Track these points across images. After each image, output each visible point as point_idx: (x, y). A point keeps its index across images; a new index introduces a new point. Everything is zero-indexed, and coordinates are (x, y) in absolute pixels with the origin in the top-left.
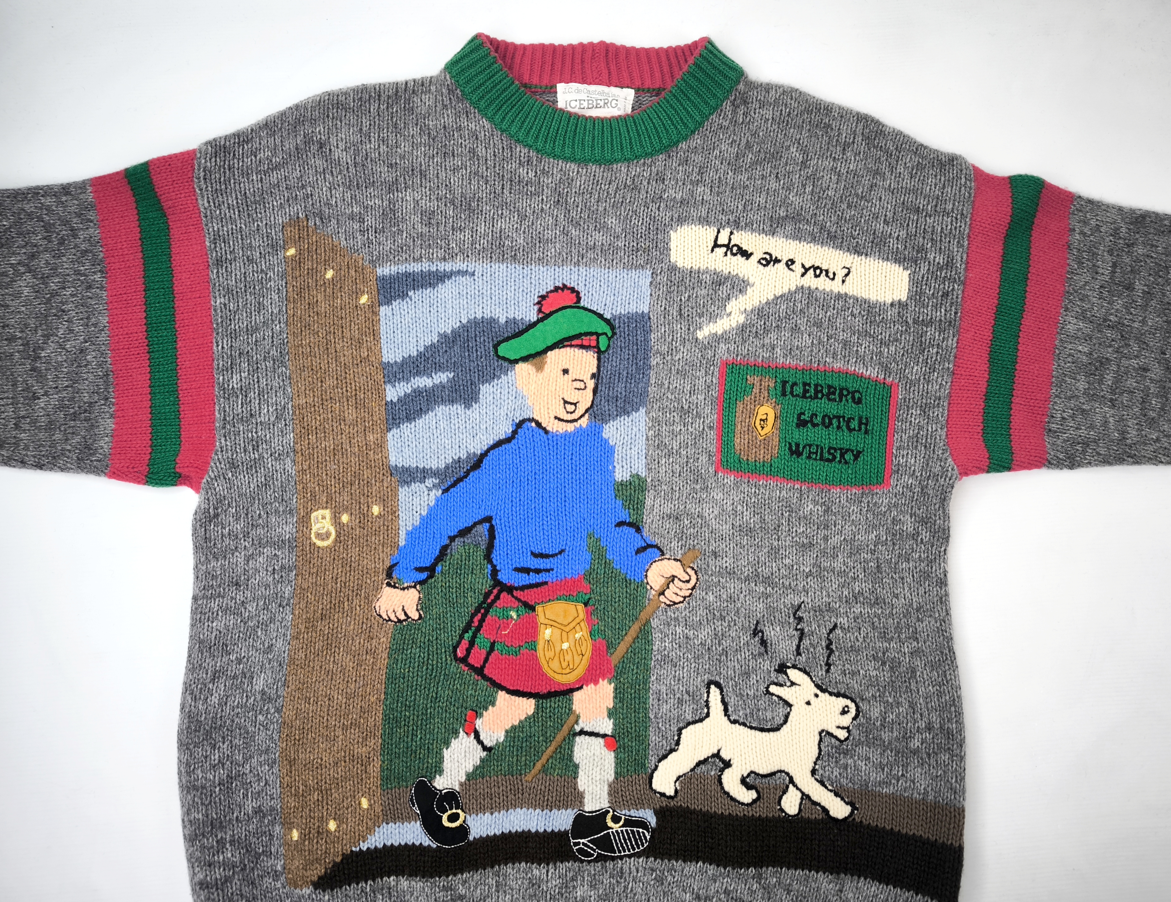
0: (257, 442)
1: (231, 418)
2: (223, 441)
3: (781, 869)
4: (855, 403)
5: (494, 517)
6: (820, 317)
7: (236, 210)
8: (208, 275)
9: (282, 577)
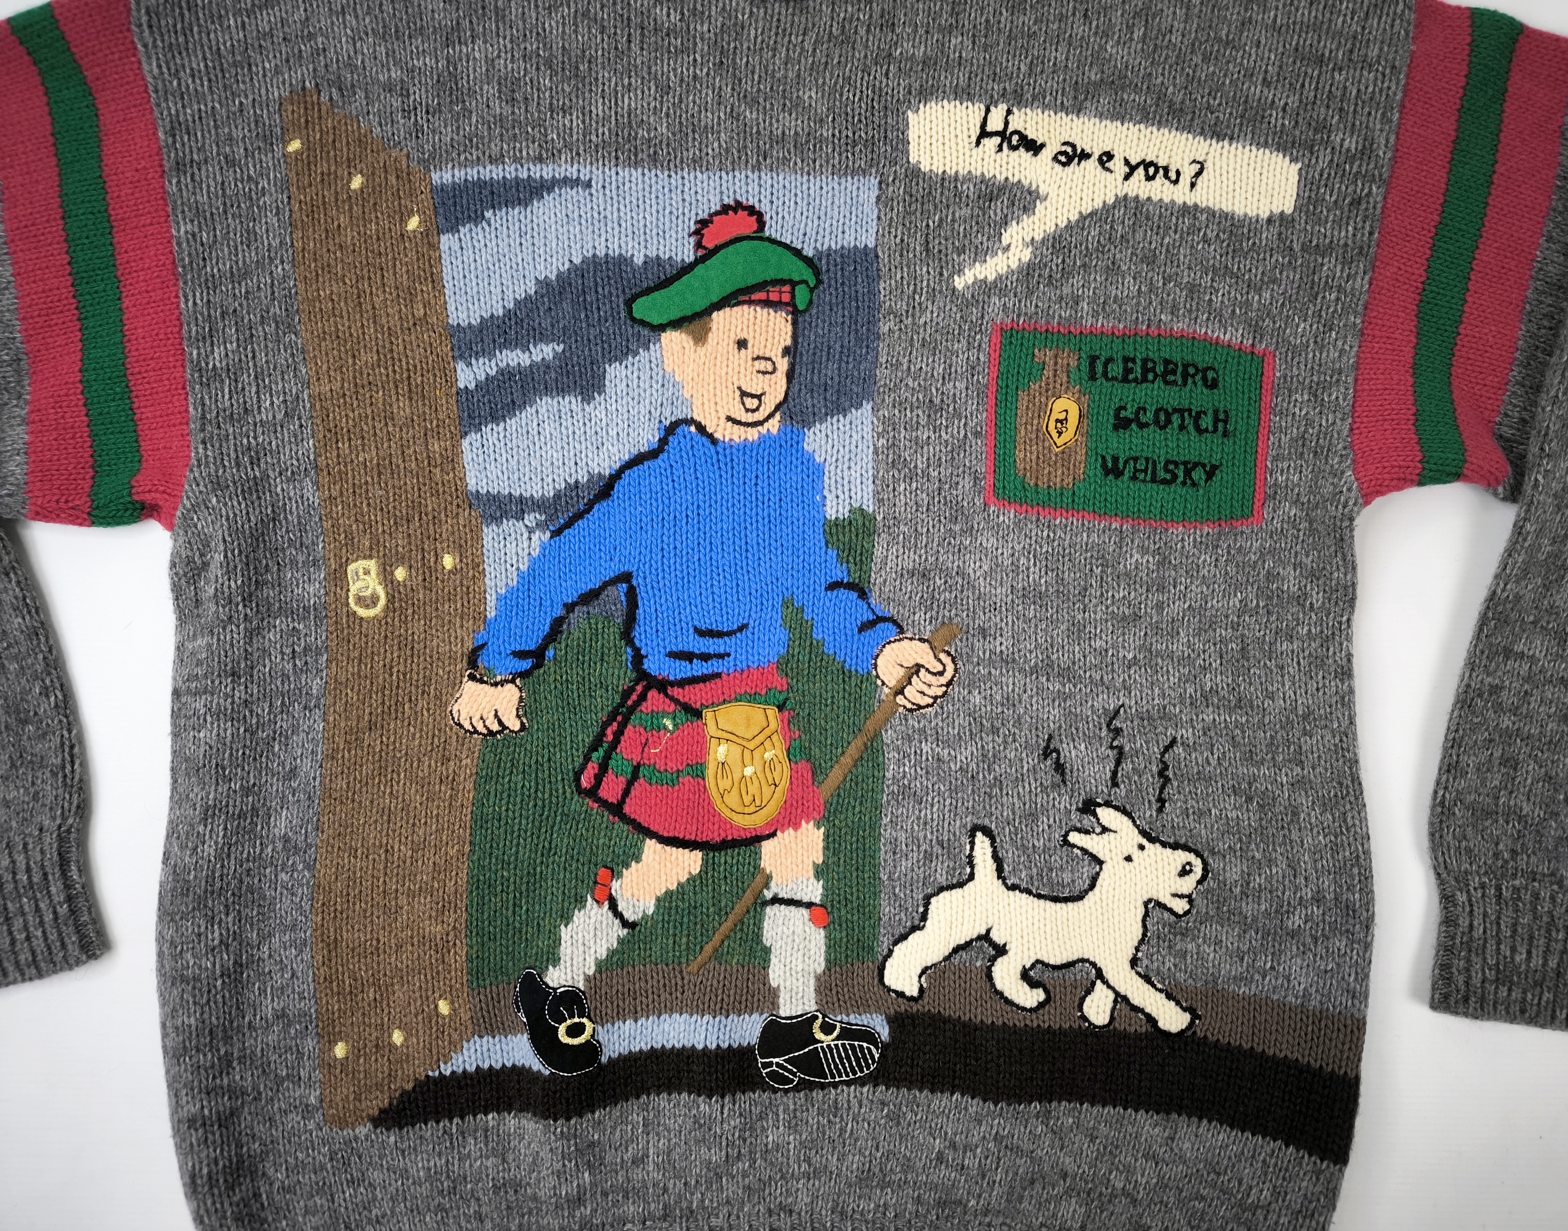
0: (257, 453)
1: (214, 414)
2: (201, 451)
3: (1082, 1104)
4: (1207, 386)
5: (635, 574)
6: (1153, 247)
7: (205, 79)
8: (163, 187)
9: (306, 663)
